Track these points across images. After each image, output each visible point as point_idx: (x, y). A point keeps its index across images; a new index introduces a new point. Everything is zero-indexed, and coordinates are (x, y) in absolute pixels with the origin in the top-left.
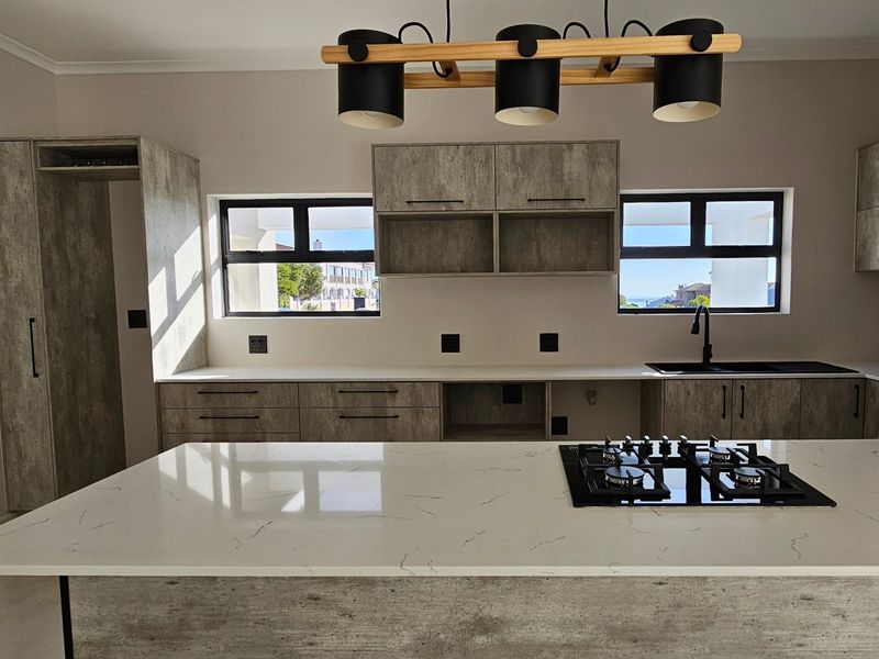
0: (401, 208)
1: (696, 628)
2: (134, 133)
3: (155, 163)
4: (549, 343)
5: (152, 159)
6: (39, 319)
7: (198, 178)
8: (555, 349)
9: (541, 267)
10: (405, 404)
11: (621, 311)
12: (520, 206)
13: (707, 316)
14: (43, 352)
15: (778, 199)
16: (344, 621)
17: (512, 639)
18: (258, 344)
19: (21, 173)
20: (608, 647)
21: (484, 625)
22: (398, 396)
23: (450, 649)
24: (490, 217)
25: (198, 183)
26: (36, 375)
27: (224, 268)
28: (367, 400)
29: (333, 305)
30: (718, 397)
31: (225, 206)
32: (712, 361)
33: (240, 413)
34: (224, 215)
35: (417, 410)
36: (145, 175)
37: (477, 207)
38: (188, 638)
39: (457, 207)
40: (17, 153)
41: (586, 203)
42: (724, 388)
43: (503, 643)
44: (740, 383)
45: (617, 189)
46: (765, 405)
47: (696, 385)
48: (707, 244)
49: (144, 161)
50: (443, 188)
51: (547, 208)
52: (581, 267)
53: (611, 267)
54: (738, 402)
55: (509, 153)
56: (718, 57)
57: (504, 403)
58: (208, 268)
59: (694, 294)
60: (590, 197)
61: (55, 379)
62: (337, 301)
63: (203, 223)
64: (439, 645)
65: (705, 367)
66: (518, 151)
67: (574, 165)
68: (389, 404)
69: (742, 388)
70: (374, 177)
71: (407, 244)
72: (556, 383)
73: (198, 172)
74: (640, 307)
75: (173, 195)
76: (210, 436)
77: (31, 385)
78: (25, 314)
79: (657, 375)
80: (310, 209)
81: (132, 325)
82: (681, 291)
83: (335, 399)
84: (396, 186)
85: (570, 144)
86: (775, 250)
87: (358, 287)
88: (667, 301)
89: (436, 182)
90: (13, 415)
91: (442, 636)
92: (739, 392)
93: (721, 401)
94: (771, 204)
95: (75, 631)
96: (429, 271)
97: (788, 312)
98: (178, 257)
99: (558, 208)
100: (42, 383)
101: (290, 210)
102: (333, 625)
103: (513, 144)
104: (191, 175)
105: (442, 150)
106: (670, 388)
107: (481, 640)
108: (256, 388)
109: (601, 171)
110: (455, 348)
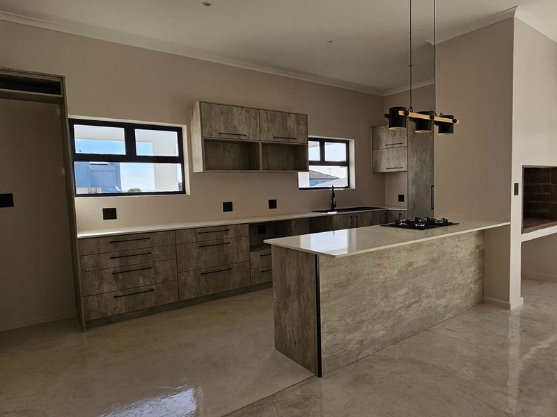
0: (215, 136)
8: (275, 207)
10: (232, 236)
11: (299, 189)
12: (272, 140)
15: (347, 143)
16: (384, 270)
17: (415, 267)
18: (110, 214)
21: (410, 264)
22: (229, 232)
24: (258, 144)
28: (213, 236)
33: (138, 252)
35: (238, 238)
37: (252, 139)
38: (350, 284)
39: (243, 138)
41: (296, 141)
42: (351, 217)
45: (307, 135)
46: (363, 222)
47: (343, 217)
48: (326, 160)
50: (236, 127)
54: (356, 222)
55: (265, 114)
57: (259, 234)
60: (298, 138)
64: (402, 272)
66: (269, 114)
67: (291, 122)
68: (225, 237)
69: (357, 216)
76: (118, 269)
80: (137, 130)
84: (213, 124)
85: (289, 113)
89: (232, 124)
91: (403, 269)
92: (356, 218)
94: (345, 145)
97: (354, 188)
99: (285, 141)
101: (122, 130)
102: (382, 272)
103: (267, 110)
105: (235, 109)
108: (148, 236)
109: (301, 127)
110: (231, 209)
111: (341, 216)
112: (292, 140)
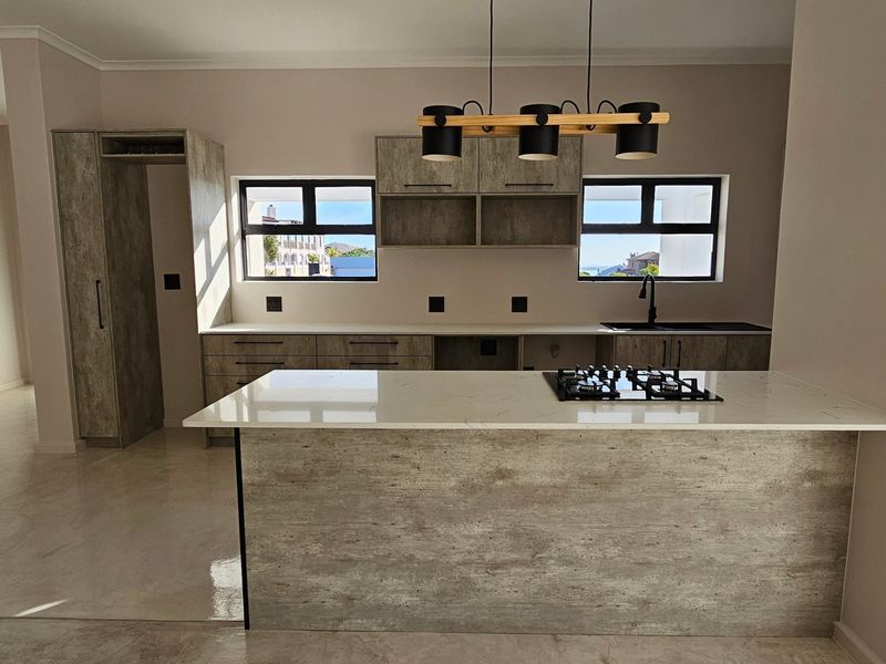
0: (398, 190)
1: (634, 475)
2: (181, 127)
3: (196, 150)
4: (520, 304)
5: (194, 149)
6: (103, 281)
7: (223, 162)
8: (524, 309)
9: (513, 241)
10: (404, 354)
11: (581, 279)
12: (500, 190)
13: (653, 284)
14: (107, 307)
15: (716, 184)
16: (414, 471)
17: (519, 483)
18: (274, 304)
19: (88, 159)
20: (579, 487)
21: (502, 474)
22: (398, 346)
23: (480, 489)
24: (473, 199)
25: (224, 166)
26: (102, 327)
27: (243, 239)
28: (373, 350)
29: (288, 270)
30: (659, 350)
31: (244, 185)
32: (656, 321)
34: (243, 193)
35: (413, 358)
36: (190, 161)
37: (462, 190)
38: (316, 481)
39: (446, 190)
40: (84, 143)
41: (553, 189)
42: (665, 342)
43: (513, 484)
44: (677, 339)
45: (581, 175)
46: (698, 356)
47: (642, 340)
48: (655, 222)
49: (189, 150)
50: (435, 173)
51: (522, 191)
52: (547, 241)
53: (574, 242)
54: (676, 354)
55: (491, 144)
56: (656, 125)
57: (482, 354)
58: (231, 238)
59: (645, 262)
60: (558, 183)
61: (116, 331)
62: (291, 267)
63: (227, 201)
64: (474, 486)
65: (651, 325)
66: (498, 143)
68: (391, 353)
69: (679, 342)
70: (377, 164)
71: (401, 221)
72: (526, 336)
73: (223, 157)
74: (592, 275)
75: (208, 179)
76: (244, 379)
77: (97, 335)
78: (91, 276)
79: (610, 331)
80: (317, 189)
81: (168, 287)
82: (633, 259)
83: (347, 349)
84: (395, 171)
86: (711, 228)
87: (312, 252)
88: (619, 270)
89: (429, 169)
90: (83, 361)
91: (475, 481)
92: (676, 346)
93: (662, 354)
94: (710, 188)
95: (244, 477)
96: (419, 243)
97: (721, 281)
98: (212, 229)
99: (529, 191)
100: (106, 333)
101: (299, 190)
102: (407, 474)
104: (219, 161)
106: (621, 342)
107: (500, 483)
108: (281, 339)
109: (567, 161)
110: (441, 309)
111: (638, 340)
112: (545, 188)
